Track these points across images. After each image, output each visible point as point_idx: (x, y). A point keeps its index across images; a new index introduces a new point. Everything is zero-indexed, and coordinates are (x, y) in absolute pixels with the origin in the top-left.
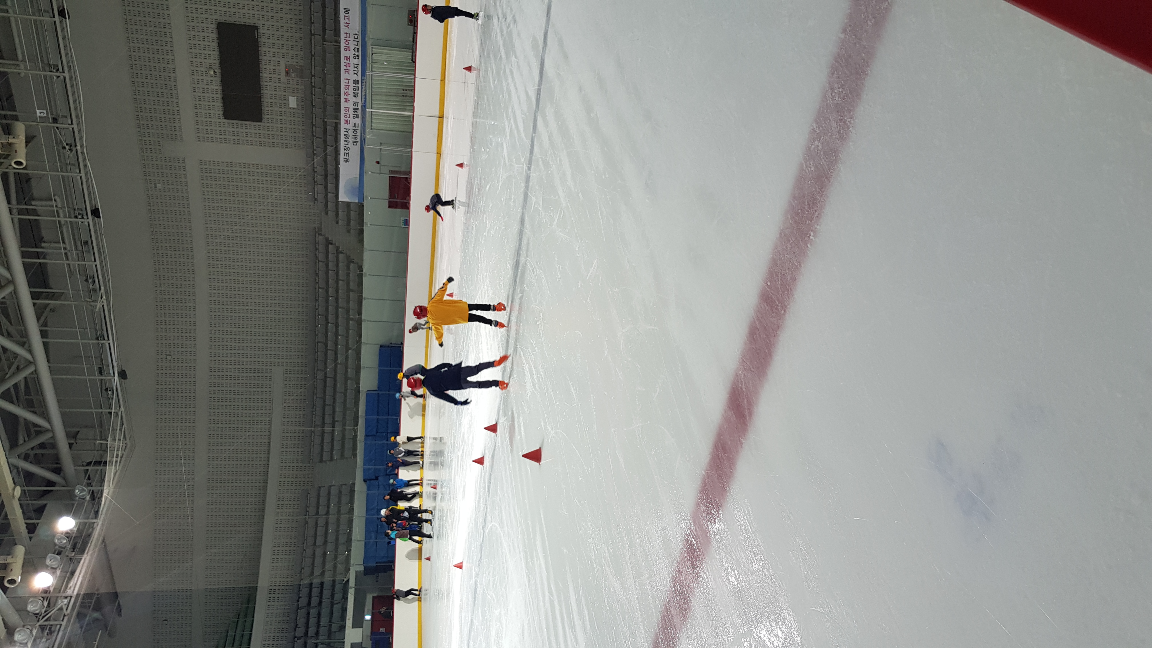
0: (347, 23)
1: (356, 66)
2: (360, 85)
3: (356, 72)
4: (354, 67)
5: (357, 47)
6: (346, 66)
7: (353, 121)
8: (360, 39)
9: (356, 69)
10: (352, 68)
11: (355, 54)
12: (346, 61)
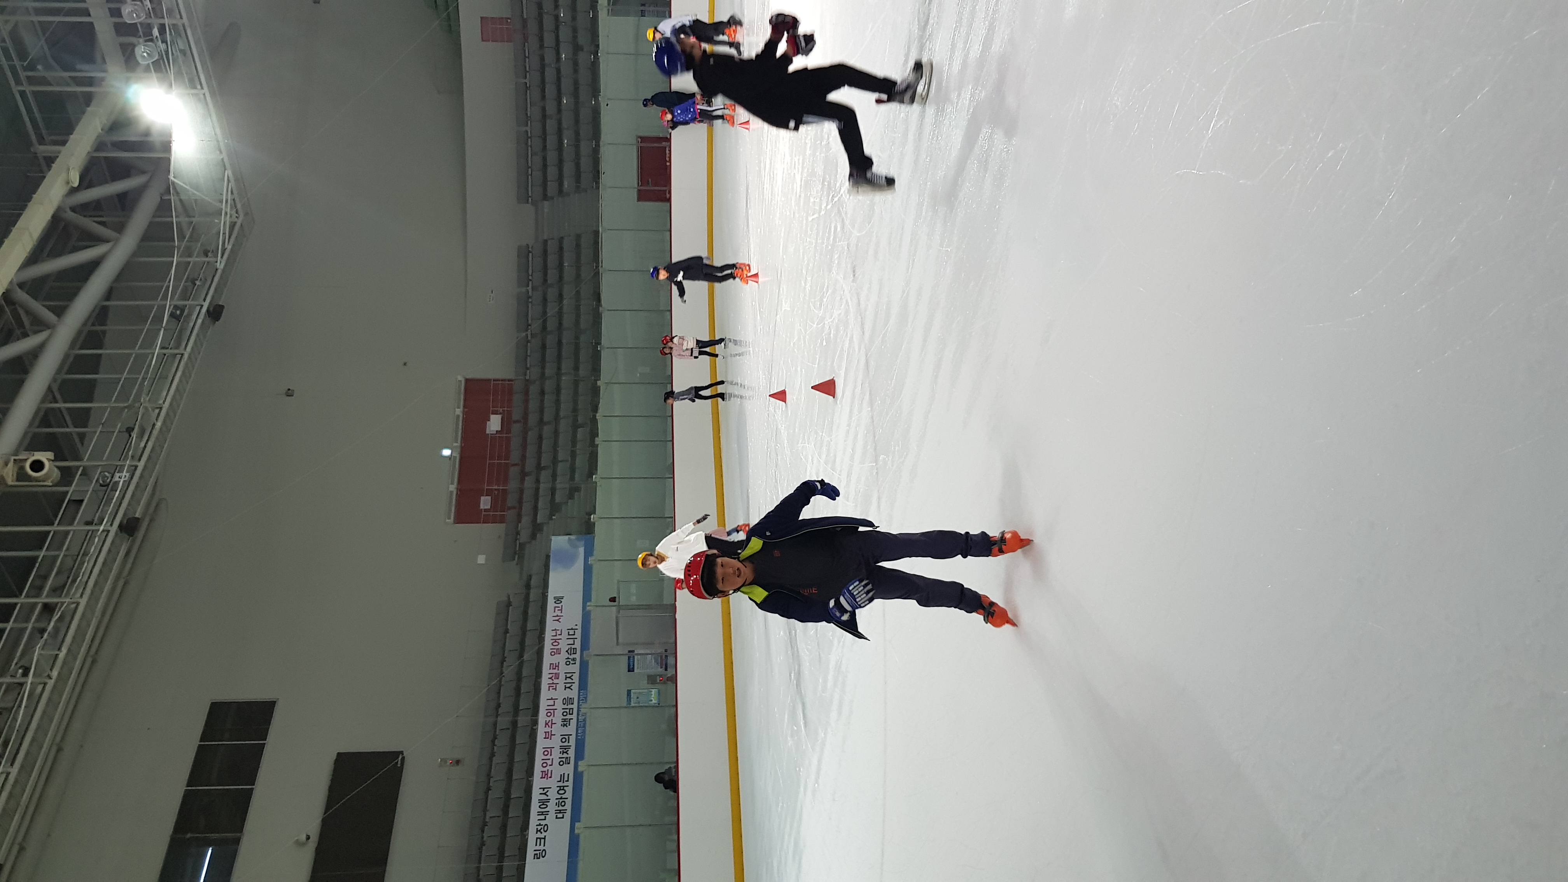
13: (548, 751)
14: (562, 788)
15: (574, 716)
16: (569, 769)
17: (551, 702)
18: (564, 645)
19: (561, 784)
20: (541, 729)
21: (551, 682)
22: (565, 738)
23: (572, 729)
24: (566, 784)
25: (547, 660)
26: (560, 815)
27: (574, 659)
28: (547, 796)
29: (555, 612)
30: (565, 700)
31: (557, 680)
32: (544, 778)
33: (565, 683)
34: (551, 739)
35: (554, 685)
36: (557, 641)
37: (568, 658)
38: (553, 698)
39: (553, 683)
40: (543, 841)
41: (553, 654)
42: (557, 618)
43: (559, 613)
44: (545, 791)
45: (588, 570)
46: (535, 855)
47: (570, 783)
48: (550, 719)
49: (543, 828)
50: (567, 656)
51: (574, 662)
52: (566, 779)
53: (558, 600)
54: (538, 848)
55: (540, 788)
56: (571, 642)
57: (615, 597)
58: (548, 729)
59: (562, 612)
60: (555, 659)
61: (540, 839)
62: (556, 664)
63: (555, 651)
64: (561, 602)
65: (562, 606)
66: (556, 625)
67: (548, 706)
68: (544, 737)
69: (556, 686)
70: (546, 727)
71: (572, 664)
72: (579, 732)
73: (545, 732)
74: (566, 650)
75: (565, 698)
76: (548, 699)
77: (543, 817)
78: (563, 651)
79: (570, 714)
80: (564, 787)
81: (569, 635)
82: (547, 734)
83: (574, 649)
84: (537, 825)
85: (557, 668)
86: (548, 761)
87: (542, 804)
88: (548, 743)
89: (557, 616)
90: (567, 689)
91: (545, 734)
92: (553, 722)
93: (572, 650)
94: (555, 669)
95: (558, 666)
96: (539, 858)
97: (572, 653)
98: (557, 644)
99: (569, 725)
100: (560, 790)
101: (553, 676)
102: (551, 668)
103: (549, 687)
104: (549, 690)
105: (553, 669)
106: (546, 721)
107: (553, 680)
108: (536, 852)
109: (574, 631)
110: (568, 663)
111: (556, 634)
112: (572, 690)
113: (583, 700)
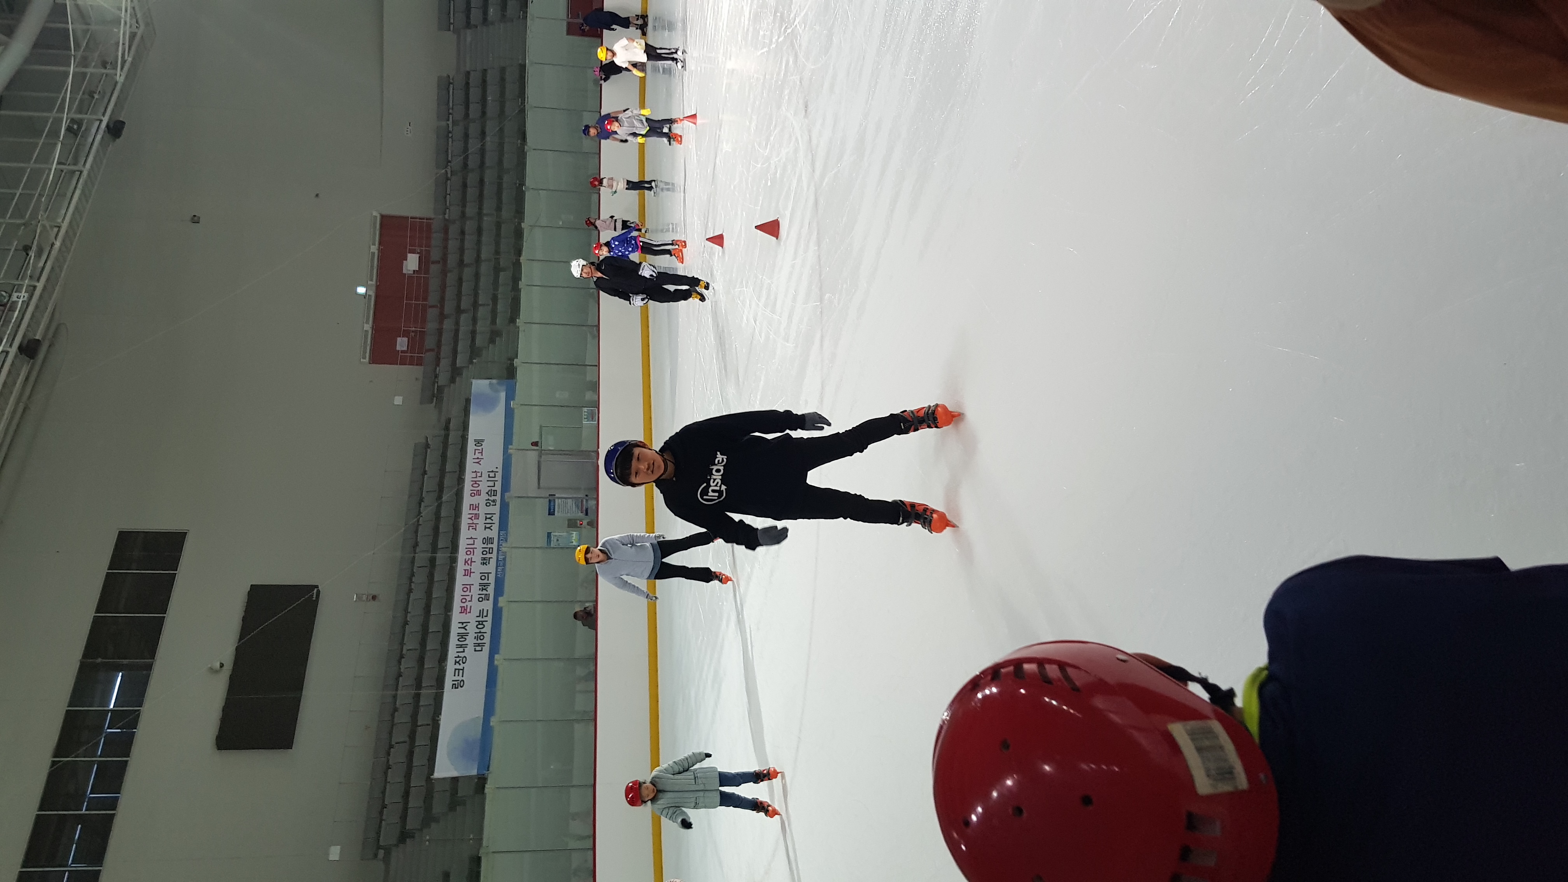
13: (467, 587)
14: (480, 623)
15: (494, 555)
16: (488, 605)
17: (471, 541)
18: (484, 487)
19: (480, 619)
20: (461, 567)
21: (471, 522)
22: (484, 575)
23: (491, 567)
24: (485, 619)
25: (467, 500)
26: (478, 648)
27: (494, 501)
28: (466, 630)
29: (475, 454)
30: (484, 540)
31: (476, 520)
32: (464, 612)
33: (485, 523)
34: (470, 576)
35: (474, 525)
36: (477, 482)
37: (488, 500)
38: (473, 537)
39: (473, 523)
40: (461, 672)
41: (473, 495)
42: (477, 460)
43: (478, 455)
44: (464, 625)
45: (509, 414)
46: (453, 684)
47: (489, 618)
48: (470, 557)
49: (461, 660)
50: (487, 497)
51: (494, 504)
52: (485, 614)
53: (479, 442)
54: (456, 678)
55: (459, 623)
56: (491, 484)
57: (538, 442)
58: (468, 567)
59: (482, 455)
60: (475, 500)
61: (459, 670)
62: (476, 505)
63: (475, 492)
64: (482, 445)
65: (482, 449)
66: (477, 467)
67: (468, 544)
68: (464, 574)
69: (476, 526)
70: (465, 564)
71: (492, 505)
72: (499, 570)
73: (465, 570)
74: (487, 492)
75: (485, 538)
76: (467, 539)
77: (461, 650)
78: (483, 493)
79: (489, 553)
80: (482, 621)
81: (489, 477)
82: (467, 571)
83: (494, 491)
84: (455, 657)
85: (477, 509)
86: (468, 597)
87: (461, 637)
88: (467, 580)
89: (478, 458)
90: (486, 529)
91: (464, 571)
92: (473, 560)
93: (493, 492)
94: (475, 509)
95: (478, 507)
96: (458, 688)
97: (492, 494)
98: (477, 485)
99: (489, 563)
100: (479, 624)
101: (473, 517)
102: (471, 509)
103: (469, 526)
104: (469, 529)
105: (473, 509)
106: (465, 560)
107: (473, 520)
108: (454, 682)
109: (495, 474)
110: (488, 504)
111: (477, 476)
112: (492, 530)
113: (502, 540)
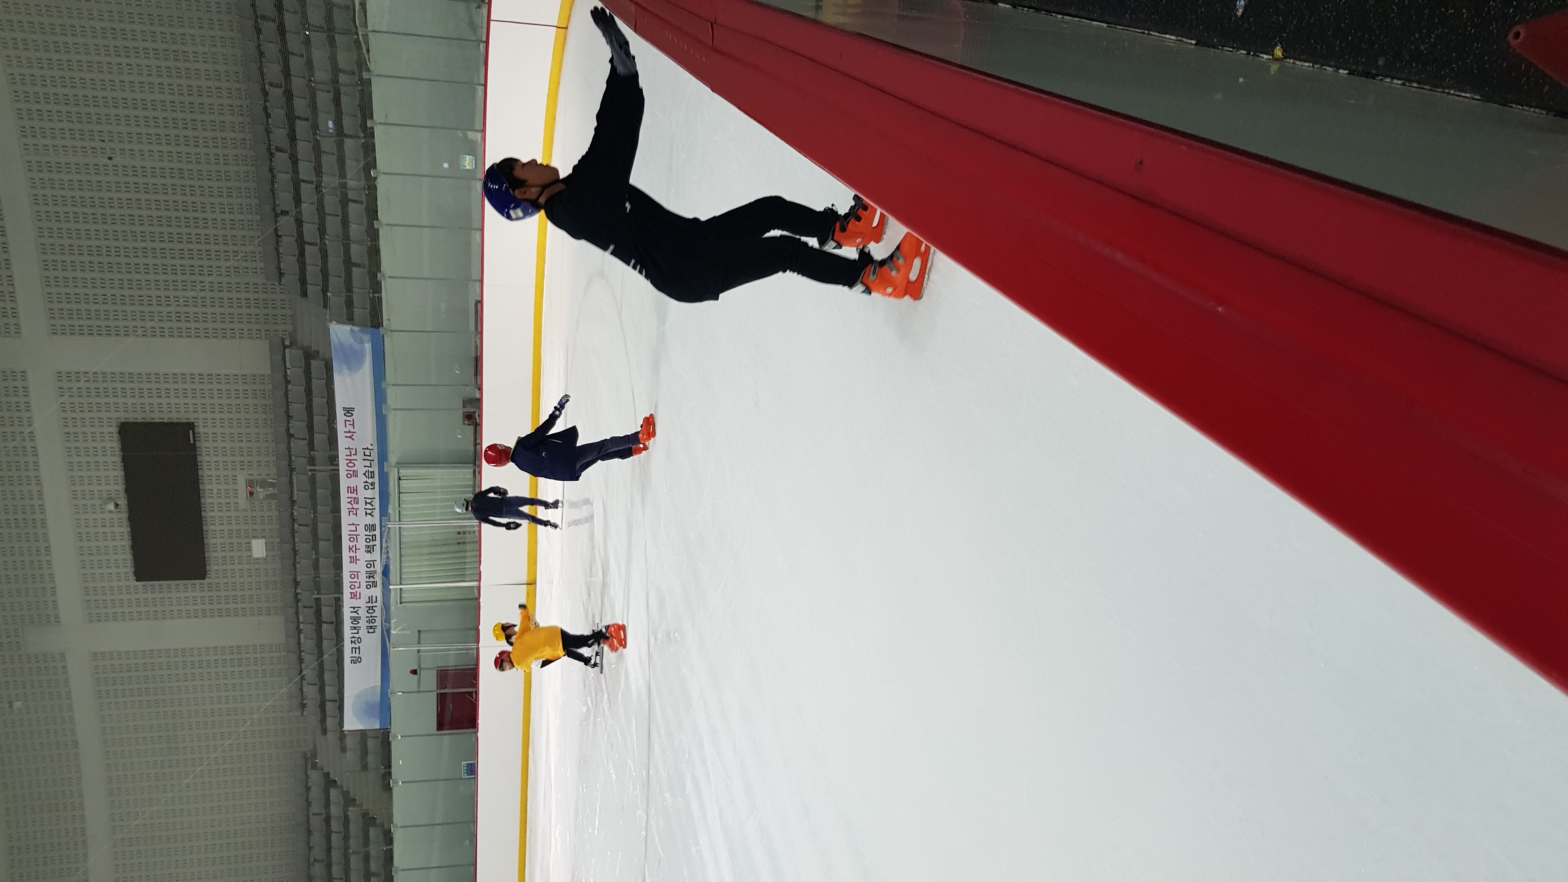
0: (349, 432)
1: (368, 501)
2: (377, 532)
3: (369, 512)
4: (366, 503)
5: (370, 469)
6: (350, 503)
7: (365, 593)
8: (375, 455)
9: (369, 506)
10: (361, 506)
11: (367, 482)
12: (350, 495)
